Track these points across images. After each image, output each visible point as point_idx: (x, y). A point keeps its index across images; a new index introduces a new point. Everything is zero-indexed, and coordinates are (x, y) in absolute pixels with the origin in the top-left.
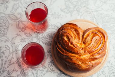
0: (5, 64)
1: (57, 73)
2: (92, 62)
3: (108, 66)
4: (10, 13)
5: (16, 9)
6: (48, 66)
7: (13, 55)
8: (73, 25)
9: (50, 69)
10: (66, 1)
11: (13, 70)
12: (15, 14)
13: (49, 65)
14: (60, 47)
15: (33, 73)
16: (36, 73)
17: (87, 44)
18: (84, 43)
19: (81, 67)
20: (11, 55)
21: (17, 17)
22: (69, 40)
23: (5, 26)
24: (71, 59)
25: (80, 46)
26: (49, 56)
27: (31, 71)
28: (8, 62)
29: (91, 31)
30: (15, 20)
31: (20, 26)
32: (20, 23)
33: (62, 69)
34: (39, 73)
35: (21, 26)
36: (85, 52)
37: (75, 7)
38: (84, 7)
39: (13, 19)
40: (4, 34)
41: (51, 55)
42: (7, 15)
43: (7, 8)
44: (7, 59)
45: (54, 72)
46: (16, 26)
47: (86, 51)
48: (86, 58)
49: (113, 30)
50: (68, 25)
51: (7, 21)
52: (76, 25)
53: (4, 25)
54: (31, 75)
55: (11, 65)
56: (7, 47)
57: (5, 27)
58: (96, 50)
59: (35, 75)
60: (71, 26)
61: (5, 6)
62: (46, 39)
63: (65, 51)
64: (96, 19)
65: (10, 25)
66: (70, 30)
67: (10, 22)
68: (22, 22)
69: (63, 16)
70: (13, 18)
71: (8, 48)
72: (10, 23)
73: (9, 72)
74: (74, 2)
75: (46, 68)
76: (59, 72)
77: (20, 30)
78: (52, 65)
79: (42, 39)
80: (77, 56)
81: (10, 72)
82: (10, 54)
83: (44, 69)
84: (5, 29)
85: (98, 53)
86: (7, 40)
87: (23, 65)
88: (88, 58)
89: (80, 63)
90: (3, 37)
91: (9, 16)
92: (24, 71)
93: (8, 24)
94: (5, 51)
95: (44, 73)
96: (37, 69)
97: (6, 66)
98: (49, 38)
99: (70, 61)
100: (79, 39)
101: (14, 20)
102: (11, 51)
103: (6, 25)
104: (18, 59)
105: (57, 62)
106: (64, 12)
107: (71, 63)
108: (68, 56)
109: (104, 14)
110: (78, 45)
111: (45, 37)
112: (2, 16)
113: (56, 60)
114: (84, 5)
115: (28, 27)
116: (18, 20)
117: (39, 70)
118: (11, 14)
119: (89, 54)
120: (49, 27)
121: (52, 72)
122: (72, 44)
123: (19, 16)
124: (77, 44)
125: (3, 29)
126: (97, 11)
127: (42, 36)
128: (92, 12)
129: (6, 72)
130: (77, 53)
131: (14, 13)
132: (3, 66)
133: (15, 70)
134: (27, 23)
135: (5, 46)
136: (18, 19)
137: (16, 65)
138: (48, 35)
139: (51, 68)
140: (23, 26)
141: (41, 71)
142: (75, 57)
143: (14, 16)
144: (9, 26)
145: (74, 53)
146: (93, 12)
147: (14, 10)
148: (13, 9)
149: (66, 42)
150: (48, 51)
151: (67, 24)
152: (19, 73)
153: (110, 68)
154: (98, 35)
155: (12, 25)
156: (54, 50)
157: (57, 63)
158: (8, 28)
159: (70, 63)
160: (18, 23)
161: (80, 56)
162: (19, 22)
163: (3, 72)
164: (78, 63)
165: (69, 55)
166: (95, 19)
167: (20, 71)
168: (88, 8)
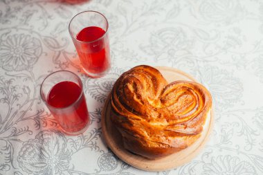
0: (13, 116)
1: (102, 153)
2: (170, 138)
3: (204, 162)
4: (49, 35)
5: (61, 32)
6: (89, 137)
7: (31, 105)
8: (152, 69)
9: (91, 143)
10: (153, 35)
11: (24, 129)
12: (57, 39)
13: (91, 135)
14: (117, 100)
15: (57, 143)
16: (65, 144)
17: (167, 104)
18: (163, 101)
19: (145, 142)
20: (29, 103)
21: (58, 44)
22: (136, 90)
23: (34, 54)
24: (131, 124)
25: (154, 105)
26: (97, 120)
27: (55, 138)
28: (20, 114)
29: (182, 84)
30: (54, 48)
31: (59, 59)
32: (62, 55)
33: (112, 144)
34: (69, 146)
35: (62, 59)
36: (160, 116)
37: (166, 47)
38: (184, 49)
39: (50, 46)
40: (29, 66)
41: (100, 119)
42: (43, 38)
43: (46, 26)
44: (20, 108)
45: (97, 149)
46: (53, 58)
47: (162, 116)
48: (160, 127)
49: (229, 100)
50: (142, 68)
51: (41, 46)
52: (156, 71)
53: (33, 52)
54: (54, 145)
55: (23, 120)
56: (26, 89)
57: (34, 56)
58: (182, 118)
59: (61, 147)
60: (148, 70)
61: (44, 23)
62: (100, 91)
63: (123, 108)
64: (200, 74)
65: (43, 54)
66: (143, 76)
67: (45, 49)
68: (65, 53)
69: (141, 57)
70: (52, 44)
71: (27, 91)
72: (44, 51)
73: (15, 131)
74: (167, 38)
75: (84, 140)
76: (106, 151)
77: (58, 66)
78: (98, 136)
79: (92, 88)
80: (143, 120)
81: (18, 131)
82: (28, 101)
83: (80, 141)
84: (32, 58)
85: (184, 124)
86: (29, 77)
87: (45, 125)
88: (162, 128)
89: (145, 134)
90: (24, 72)
91: (45, 40)
92: (42, 135)
93: (40, 52)
94: (20, 95)
95: (78, 147)
96: (67, 137)
97: (15, 120)
98: (104, 89)
99: (128, 127)
100: (155, 94)
101: (52, 47)
102: (31, 97)
103: (36, 53)
104: (39, 112)
105: (107, 130)
106: (145, 51)
107: (129, 130)
108: (126, 118)
109: (218, 68)
110: (151, 102)
111: (99, 86)
112: (34, 38)
113: (107, 128)
114: (183, 47)
115: (72, 64)
116: (59, 50)
117: (70, 140)
118: (51, 38)
119: (168, 121)
120: (110, 72)
121: (94, 149)
122: (139, 97)
123: (62, 43)
124: (148, 100)
125: (29, 59)
126: (207, 61)
127: (94, 83)
128: (195, 61)
129: (11, 130)
130: (145, 115)
131: (56, 37)
132: (9, 119)
133: (28, 130)
134: (74, 57)
135: (22, 87)
136: (59, 48)
137: (33, 122)
138: (105, 83)
139: (94, 141)
140: (65, 60)
141: (73, 142)
142: (139, 122)
143: (54, 41)
144: (40, 55)
145: (139, 113)
146: (197, 61)
147: (57, 32)
148: (56, 30)
149: (130, 92)
150: (97, 111)
151: (141, 66)
152: (33, 137)
153: (208, 166)
154: (192, 94)
155: (46, 55)
156: (107, 109)
157: (106, 133)
158: (38, 58)
159: (127, 131)
160: (57, 53)
161: (149, 121)
162: (60, 52)
163: (6, 129)
164: (141, 133)
165: (129, 116)
166: (198, 74)
167: (35, 133)
168: (189, 53)
